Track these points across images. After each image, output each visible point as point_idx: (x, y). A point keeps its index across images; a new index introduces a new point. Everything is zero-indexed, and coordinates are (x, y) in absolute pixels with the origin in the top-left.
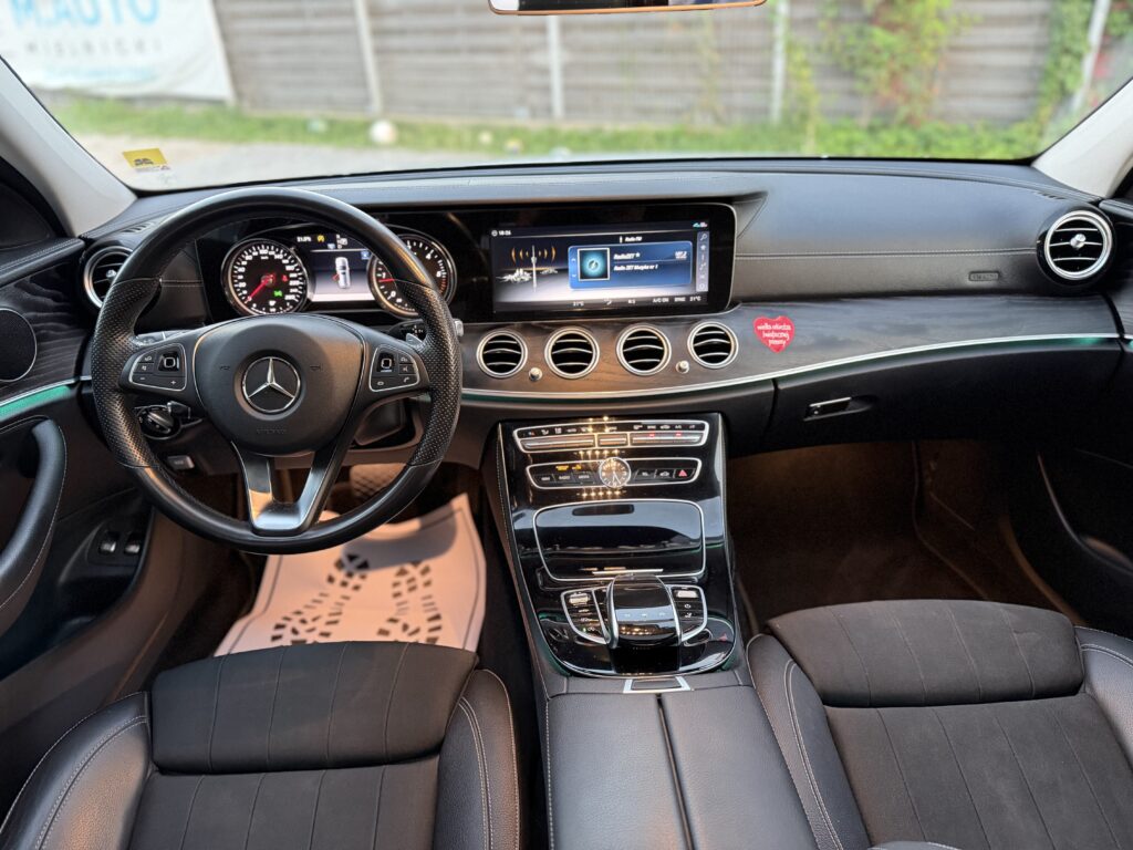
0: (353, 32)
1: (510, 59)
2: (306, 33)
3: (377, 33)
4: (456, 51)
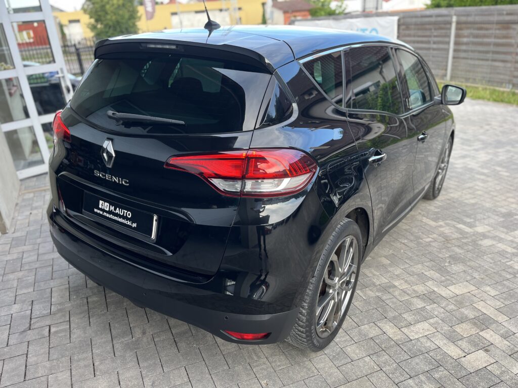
0: (448, 50)
1: (509, 65)
2: (429, 49)
3: (455, 51)
4: (487, 60)
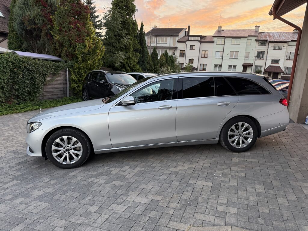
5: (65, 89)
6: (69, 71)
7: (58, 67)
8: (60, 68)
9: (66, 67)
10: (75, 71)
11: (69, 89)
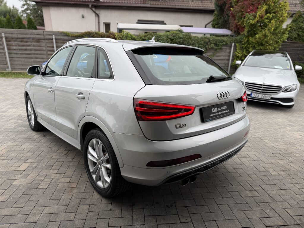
5: (227, 65)
6: (235, 46)
7: (221, 42)
8: (222, 43)
9: (230, 42)
10: (242, 46)
11: (231, 66)
